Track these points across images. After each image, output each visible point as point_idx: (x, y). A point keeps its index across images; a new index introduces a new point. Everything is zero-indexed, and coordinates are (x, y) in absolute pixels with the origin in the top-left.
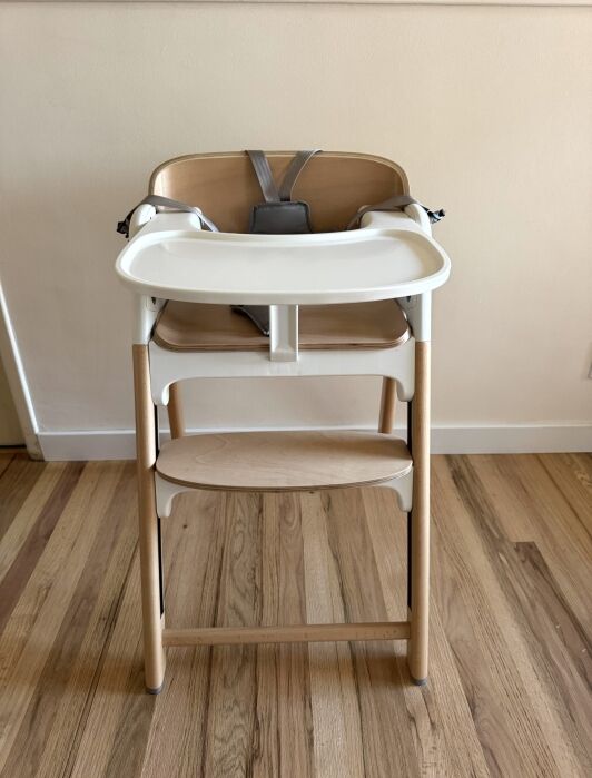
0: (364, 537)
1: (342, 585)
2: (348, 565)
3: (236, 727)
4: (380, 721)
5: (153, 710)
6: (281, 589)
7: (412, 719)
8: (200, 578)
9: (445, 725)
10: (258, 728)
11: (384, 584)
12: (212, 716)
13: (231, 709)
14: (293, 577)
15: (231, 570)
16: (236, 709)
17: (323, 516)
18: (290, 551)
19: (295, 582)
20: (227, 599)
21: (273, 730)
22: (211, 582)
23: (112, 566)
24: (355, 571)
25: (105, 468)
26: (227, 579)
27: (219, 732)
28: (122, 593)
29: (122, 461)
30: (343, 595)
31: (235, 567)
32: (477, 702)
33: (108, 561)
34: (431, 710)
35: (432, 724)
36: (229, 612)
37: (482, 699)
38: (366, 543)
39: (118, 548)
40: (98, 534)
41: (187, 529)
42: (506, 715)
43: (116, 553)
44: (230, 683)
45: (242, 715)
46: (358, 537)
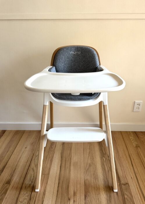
0: (70, 152)
1: (61, 164)
2: (64, 159)
3: (25, 199)
4: (61, 199)
5: (6, 194)
6: (46, 165)
7: (69, 199)
9: (77, 202)
10: (30, 200)
11: (72, 164)
12: (20, 196)
13: (25, 194)
14: (49, 162)
15: (35, 159)
16: (26, 195)
17: (62, 146)
18: (50, 155)
19: (49, 163)
20: (32, 166)
21: (34, 200)
22: (29, 162)
24: (66, 161)
25: (11, 131)
26: (33, 162)
27: (20, 200)
28: (6, 164)
30: (61, 167)
32: (87, 196)
33: (5, 156)
34: (75, 197)
35: (74, 201)
36: (31, 170)
37: (88, 195)
38: (70, 154)
39: (8, 152)
40: (5, 149)
42: (93, 200)
43: (8, 154)
44: (26, 188)
45: (27, 196)
46: (69, 152)
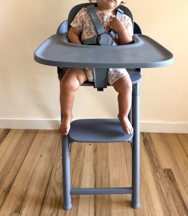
8: (43, 177)
29: (23, 130)
31: (56, 173)
41: (42, 157)
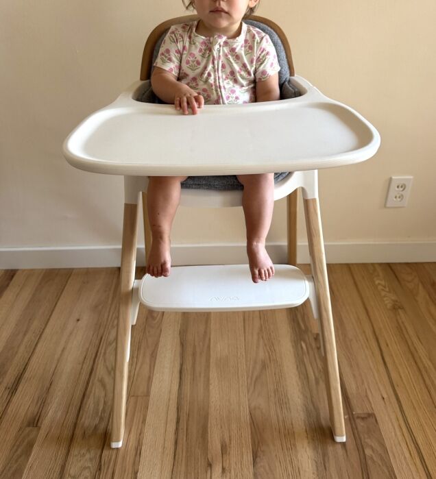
0: (206, 329)
1: (182, 365)
2: (189, 350)
3: (85, 468)
4: (187, 466)
5: (30, 455)
7: (210, 465)
8: (82, 359)
9: (233, 471)
10: (100, 469)
11: (212, 365)
12: (70, 459)
13: (84, 455)
14: (147, 360)
15: (105, 353)
16: (88, 456)
18: (149, 340)
20: (98, 374)
21: (110, 471)
22: (89, 363)
23: (22, 348)
24: (194, 354)
25: (31, 273)
26: (100, 360)
27: (72, 472)
28: (25, 370)
29: (43, 270)
30: (181, 372)
31: (107, 352)
32: (259, 453)
33: (19, 346)
34: (224, 459)
35: (223, 469)
36: (97, 384)
37: (263, 451)
38: (206, 333)
39: (28, 336)
40: (16, 325)
41: (80, 322)
42: (277, 464)
43: (26, 339)
44: (87, 437)
45: (91, 460)
46: (202, 328)
